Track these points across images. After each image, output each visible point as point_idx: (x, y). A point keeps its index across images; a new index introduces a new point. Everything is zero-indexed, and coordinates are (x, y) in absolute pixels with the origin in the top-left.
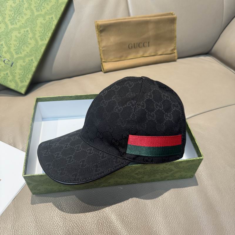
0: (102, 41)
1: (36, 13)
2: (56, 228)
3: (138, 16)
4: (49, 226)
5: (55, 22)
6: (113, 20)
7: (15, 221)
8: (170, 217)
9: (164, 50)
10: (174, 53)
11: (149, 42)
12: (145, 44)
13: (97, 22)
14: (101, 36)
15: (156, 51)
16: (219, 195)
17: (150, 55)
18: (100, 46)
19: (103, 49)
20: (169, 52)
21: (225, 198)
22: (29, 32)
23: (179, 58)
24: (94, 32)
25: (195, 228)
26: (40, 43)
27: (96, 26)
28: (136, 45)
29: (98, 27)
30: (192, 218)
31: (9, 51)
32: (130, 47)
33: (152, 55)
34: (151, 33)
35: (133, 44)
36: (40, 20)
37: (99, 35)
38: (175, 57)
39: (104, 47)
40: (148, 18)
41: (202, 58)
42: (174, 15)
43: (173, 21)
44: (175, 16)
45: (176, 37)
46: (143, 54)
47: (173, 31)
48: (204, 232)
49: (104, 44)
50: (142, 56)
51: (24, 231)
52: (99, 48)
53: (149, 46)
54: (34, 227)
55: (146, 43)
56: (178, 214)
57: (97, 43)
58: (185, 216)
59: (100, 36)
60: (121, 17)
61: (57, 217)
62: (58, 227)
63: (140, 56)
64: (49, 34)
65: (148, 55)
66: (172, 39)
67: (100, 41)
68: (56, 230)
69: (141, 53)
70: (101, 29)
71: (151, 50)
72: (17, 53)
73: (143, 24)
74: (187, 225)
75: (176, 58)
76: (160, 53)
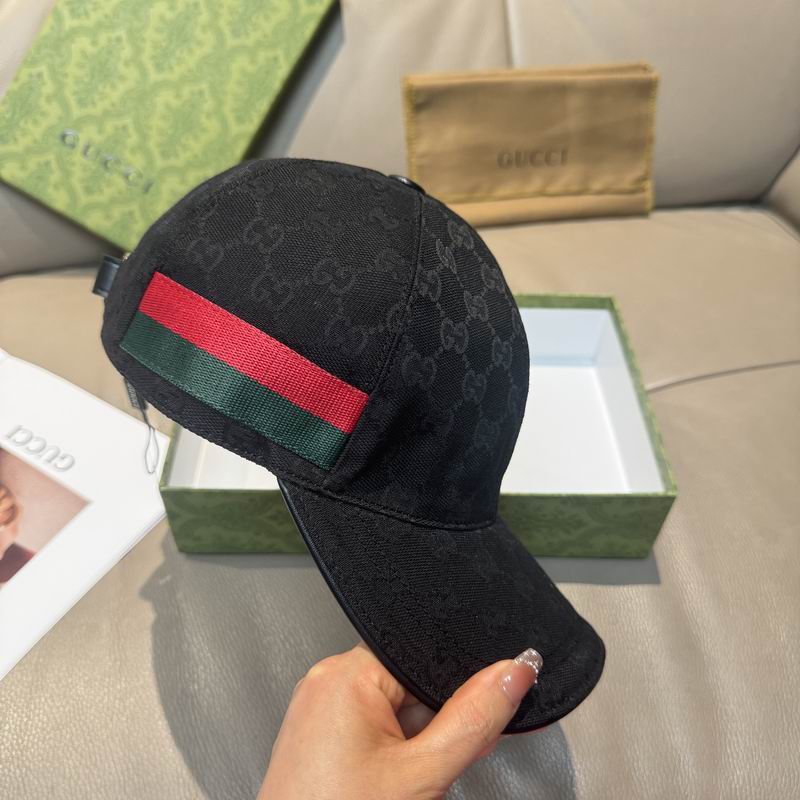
0: (418, 137)
1: (231, 42)
5: (283, 71)
9: (613, 179)
10: (644, 190)
11: (564, 151)
12: (552, 156)
13: (407, 79)
14: (417, 123)
15: (587, 179)
17: (567, 191)
18: (411, 153)
19: (420, 162)
20: (627, 186)
22: (207, 95)
23: (661, 206)
24: (398, 111)
26: (235, 129)
27: (404, 93)
28: (522, 156)
29: (410, 96)
31: (141, 148)
32: (504, 161)
33: (575, 188)
34: (574, 123)
36: (241, 63)
37: (410, 118)
38: (644, 202)
39: (423, 156)
40: (568, 78)
41: (736, 214)
42: (650, 72)
43: (645, 89)
44: (653, 75)
45: (651, 140)
46: (545, 187)
47: (644, 121)
49: (423, 146)
50: (540, 192)
53: (563, 163)
55: (556, 151)
57: (404, 144)
59: (413, 124)
60: (483, 67)
63: (532, 193)
64: (263, 106)
65: (558, 191)
66: (638, 144)
67: (412, 137)
69: (536, 183)
70: (420, 100)
71: (568, 176)
72: (165, 155)
73: (547, 94)
75: (649, 205)
76: (597, 185)
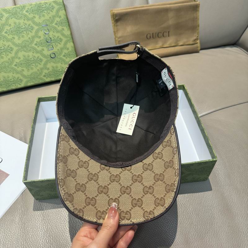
0: (117, 31)
2: (63, 223)
3: (157, 4)
4: (56, 220)
6: (130, 9)
7: (23, 214)
8: (182, 217)
9: (186, 40)
10: (197, 43)
11: (169, 32)
12: (165, 34)
13: (112, 10)
14: (117, 26)
15: (177, 41)
16: (236, 196)
17: (170, 46)
18: (116, 37)
19: (119, 40)
20: (191, 43)
21: (244, 199)
23: (202, 49)
24: (110, 22)
25: (209, 229)
27: (111, 15)
28: (154, 35)
29: (113, 16)
30: (206, 219)
32: (148, 37)
33: (172, 45)
34: (171, 22)
35: (152, 34)
37: (114, 24)
38: (197, 47)
39: (120, 37)
40: (168, 6)
41: (228, 49)
43: (195, 8)
44: (198, 3)
45: (199, 26)
46: (163, 45)
48: (218, 234)
49: (120, 34)
50: (161, 47)
51: (31, 224)
52: (115, 39)
53: (169, 36)
54: (41, 220)
55: (166, 32)
56: (191, 214)
57: (113, 33)
58: (198, 216)
59: (115, 26)
60: (138, 4)
61: (65, 212)
62: (65, 222)
63: (159, 47)
65: (168, 46)
66: (194, 28)
67: (115, 31)
68: (63, 224)
69: (160, 44)
70: (117, 18)
71: (171, 40)
73: (162, 12)
74: (200, 225)
75: (199, 49)
76: (181, 43)
